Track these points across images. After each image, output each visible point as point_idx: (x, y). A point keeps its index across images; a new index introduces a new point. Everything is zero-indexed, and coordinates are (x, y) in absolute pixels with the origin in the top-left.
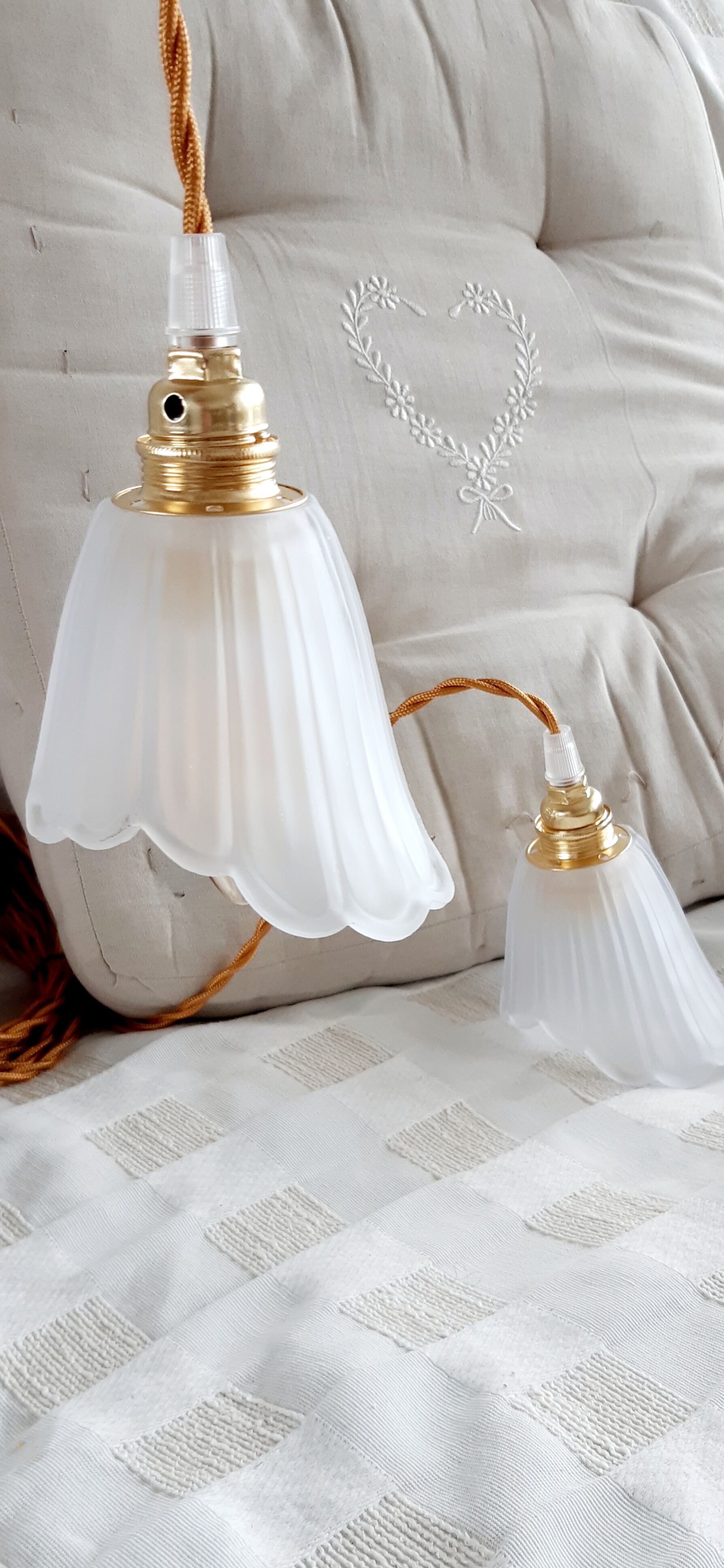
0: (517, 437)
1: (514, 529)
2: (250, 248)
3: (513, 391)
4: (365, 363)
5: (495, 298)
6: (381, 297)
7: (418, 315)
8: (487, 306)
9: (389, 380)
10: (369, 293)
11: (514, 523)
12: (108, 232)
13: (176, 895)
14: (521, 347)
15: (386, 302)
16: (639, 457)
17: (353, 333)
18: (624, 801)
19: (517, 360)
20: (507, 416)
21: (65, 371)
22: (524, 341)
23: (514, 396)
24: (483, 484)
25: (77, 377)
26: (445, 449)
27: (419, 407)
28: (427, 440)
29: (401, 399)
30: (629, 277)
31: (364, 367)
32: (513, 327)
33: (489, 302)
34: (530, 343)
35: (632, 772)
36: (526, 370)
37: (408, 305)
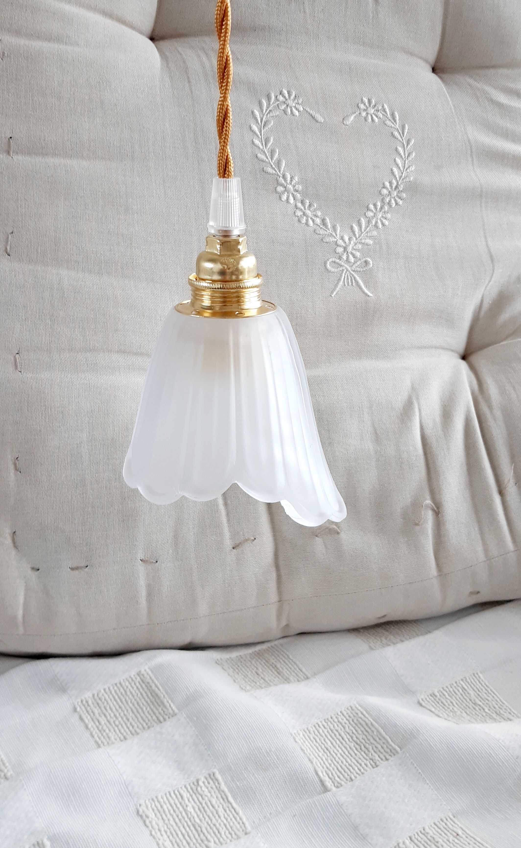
0: (384, 220)
1: (367, 295)
2: (184, 62)
3: (387, 184)
4: (263, 157)
5: (384, 111)
6: (287, 106)
7: (317, 121)
8: (377, 116)
9: (281, 173)
10: (279, 102)
11: (369, 289)
12: (62, 47)
13: (33, 569)
14: (400, 150)
15: (291, 111)
16: (487, 242)
17: (259, 134)
18: (417, 524)
19: (395, 160)
20: (379, 204)
21: (8, 153)
22: (404, 145)
23: (387, 188)
24: (348, 257)
25: (18, 158)
26: (321, 228)
27: (305, 194)
28: (307, 220)
29: (290, 187)
30: (503, 99)
31: (263, 161)
32: (396, 134)
33: (379, 113)
34: (409, 146)
35: (428, 502)
36: (402, 169)
37: (309, 114)
